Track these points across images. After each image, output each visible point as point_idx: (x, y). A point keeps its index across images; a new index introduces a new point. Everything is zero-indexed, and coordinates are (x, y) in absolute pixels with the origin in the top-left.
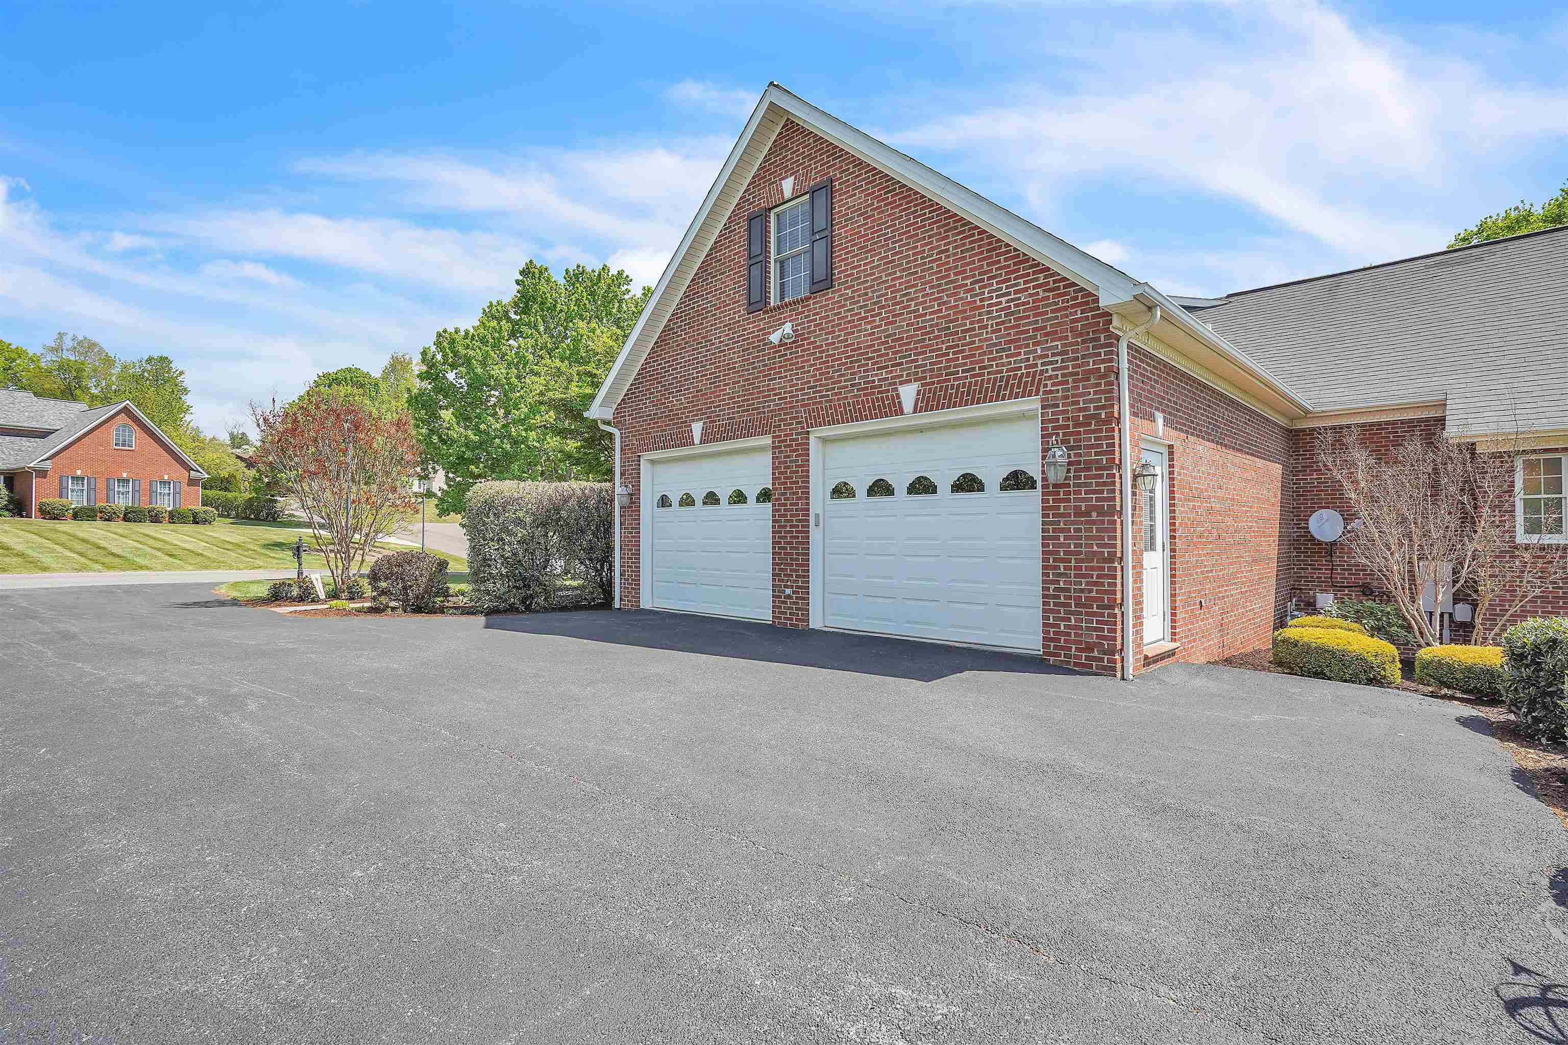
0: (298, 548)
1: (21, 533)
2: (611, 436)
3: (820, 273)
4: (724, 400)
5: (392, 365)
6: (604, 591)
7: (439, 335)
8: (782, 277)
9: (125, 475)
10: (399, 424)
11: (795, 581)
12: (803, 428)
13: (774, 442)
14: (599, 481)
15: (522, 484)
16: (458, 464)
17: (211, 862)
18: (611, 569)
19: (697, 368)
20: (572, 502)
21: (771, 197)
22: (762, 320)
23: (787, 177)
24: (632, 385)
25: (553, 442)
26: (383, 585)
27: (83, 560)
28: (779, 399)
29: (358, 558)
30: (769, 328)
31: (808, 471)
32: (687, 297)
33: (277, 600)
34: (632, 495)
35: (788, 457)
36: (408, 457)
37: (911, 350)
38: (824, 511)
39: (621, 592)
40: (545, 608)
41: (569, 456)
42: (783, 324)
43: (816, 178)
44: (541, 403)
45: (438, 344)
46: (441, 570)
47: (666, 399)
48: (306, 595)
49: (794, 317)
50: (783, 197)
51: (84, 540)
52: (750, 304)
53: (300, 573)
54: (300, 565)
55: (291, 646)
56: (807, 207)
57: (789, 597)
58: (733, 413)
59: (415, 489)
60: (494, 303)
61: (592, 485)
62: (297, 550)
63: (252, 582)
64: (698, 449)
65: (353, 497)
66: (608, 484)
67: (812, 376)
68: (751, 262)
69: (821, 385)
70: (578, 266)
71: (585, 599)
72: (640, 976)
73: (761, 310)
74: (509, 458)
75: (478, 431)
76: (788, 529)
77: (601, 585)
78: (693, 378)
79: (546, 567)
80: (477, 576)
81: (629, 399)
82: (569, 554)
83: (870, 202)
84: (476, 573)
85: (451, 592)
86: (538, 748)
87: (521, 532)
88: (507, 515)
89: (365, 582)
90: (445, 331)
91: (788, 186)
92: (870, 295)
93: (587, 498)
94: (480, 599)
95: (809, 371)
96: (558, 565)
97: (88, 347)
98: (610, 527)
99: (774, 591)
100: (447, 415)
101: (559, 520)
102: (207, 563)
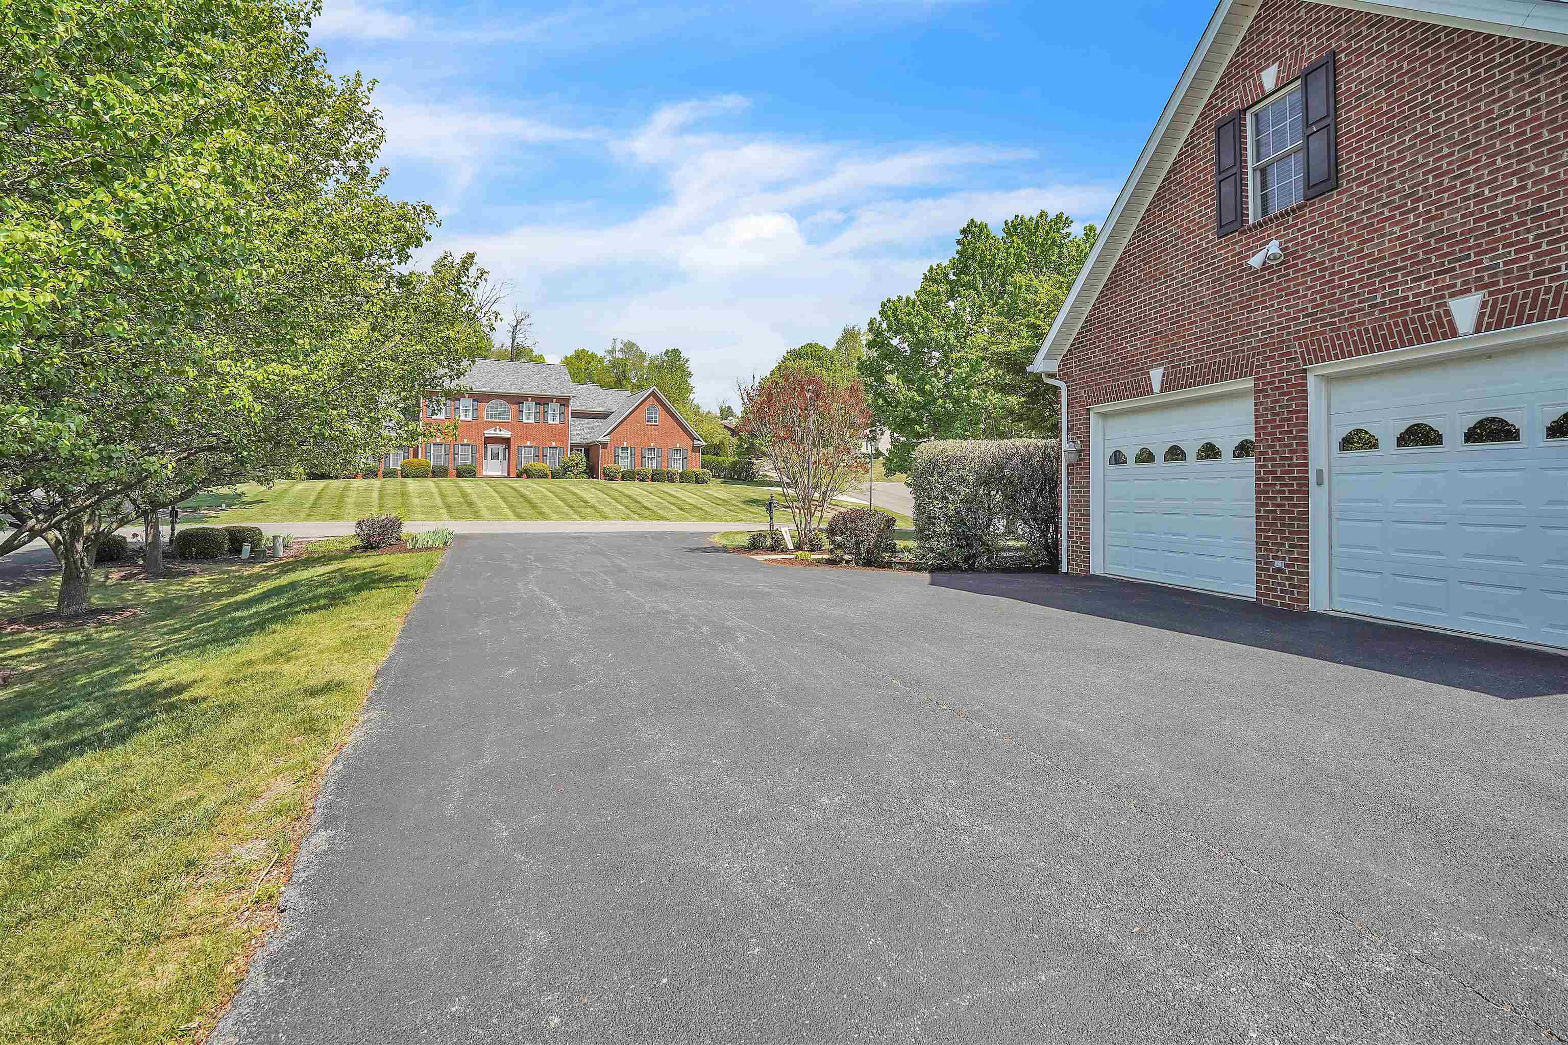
0: (770, 503)
1: (593, 490)
2: (1056, 390)
3: (1320, 171)
4: (1190, 341)
5: (843, 337)
6: (1050, 554)
7: (883, 305)
8: (1264, 186)
9: (652, 445)
10: (852, 390)
11: (1287, 552)
12: (1297, 365)
13: (1256, 385)
14: (1043, 438)
15: (965, 443)
16: (903, 425)
17: (716, 765)
18: (1057, 530)
19: (1156, 307)
20: (1016, 460)
21: (1246, 95)
22: (1237, 242)
23: (1267, 66)
24: (1079, 333)
25: (994, 398)
26: (839, 539)
27: (628, 512)
28: (1263, 334)
29: (818, 514)
30: (1246, 251)
31: (1306, 418)
32: (1141, 230)
33: (755, 548)
34: (1081, 451)
35: (1277, 401)
36: (859, 421)
37: (1470, 248)
38: (1330, 467)
39: (1068, 555)
40: (987, 568)
41: (1011, 412)
42: (1267, 243)
43: (1310, 57)
44: (983, 359)
45: (882, 313)
46: (889, 527)
47: (1118, 346)
48: (777, 546)
49: (1282, 233)
50: (1263, 91)
51: (629, 497)
52: (1221, 227)
53: (772, 526)
54: (771, 518)
55: (767, 590)
56: (1298, 95)
57: (1279, 570)
58: (1202, 355)
59: (864, 450)
60: (935, 267)
61: (1036, 441)
62: (770, 506)
63: (737, 533)
64: (1157, 398)
65: (813, 459)
66: (1054, 440)
67: (1311, 301)
68: (1221, 177)
69: (1322, 311)
70: (1017, 217)
71: (1030, 561)
72: (1102, 979)
73: (1237, 231)
74: (950, 418)
75: (921, 391)
76: (1278, 488)
77: (1047, 547)
78: (1151, 320)
79: (989, 526)
80: (921, 534)
81: (1076, 349)
82: (1012, 514)
83: (1395, 66)
84: (920, 531)
85: (898, 547)
86: (986, 710)
87: (964, 491)
88: (950, 473)
89: (824, 536)
90: (889, 301)
91: (1269, 78)
92: (1398, 186)
93: (1031, 456)
94: (925, 556)
95: (1305, 296)
96: (1000, 525)
97: (630, 347)
98: (1056, 486)
99: (1258, 562)
100: (892, 379)
101: (1002, 478)
102: (706, 516)
